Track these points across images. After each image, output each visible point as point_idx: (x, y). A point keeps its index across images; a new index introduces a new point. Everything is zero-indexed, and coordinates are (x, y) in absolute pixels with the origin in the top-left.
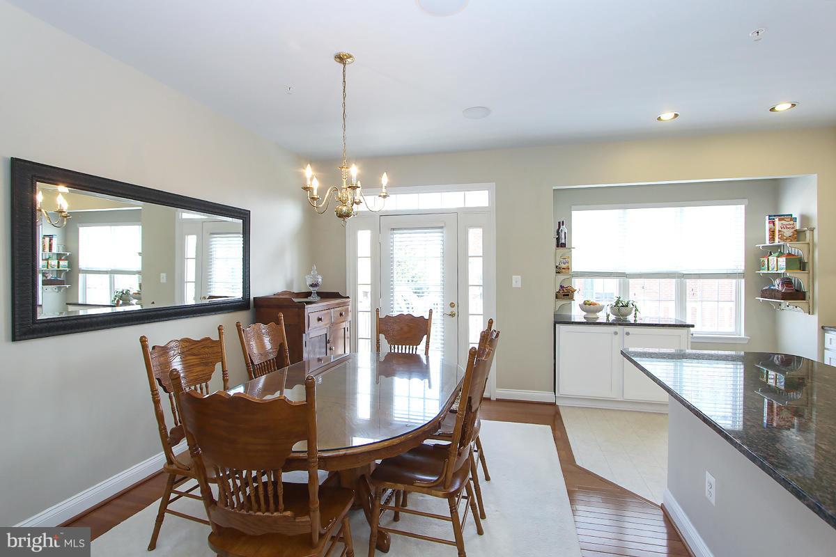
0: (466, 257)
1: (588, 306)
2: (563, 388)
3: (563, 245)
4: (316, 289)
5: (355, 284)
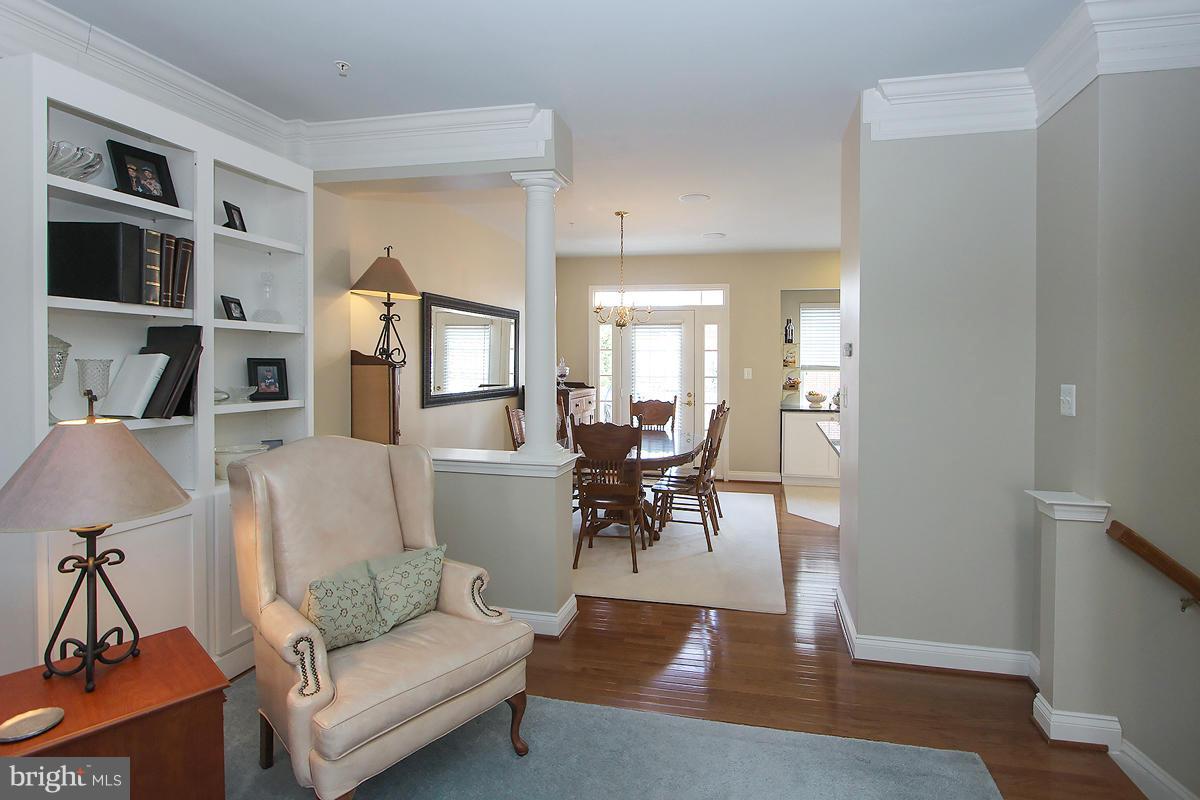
0: (703, 350)
1: (813, 397)
2: (788, 469)
3: (790, 341)
4: (564, 379)
5: (597, 377)
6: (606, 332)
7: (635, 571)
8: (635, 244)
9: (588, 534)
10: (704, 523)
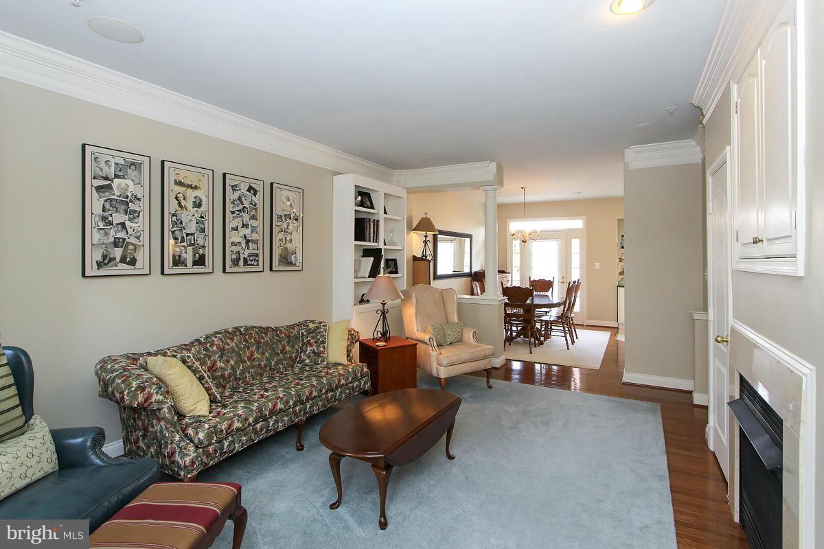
0: (571, 253)
3: (622, 248)
5: (512, 268)
6: (516, 244)
7: (531, 353)
8: (530, 198)
9: (508, 341)
10: (566, 337)
